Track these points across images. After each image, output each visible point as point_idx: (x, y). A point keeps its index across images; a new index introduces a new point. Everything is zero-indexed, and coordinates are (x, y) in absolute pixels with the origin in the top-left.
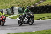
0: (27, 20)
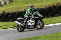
0: (34, 22)
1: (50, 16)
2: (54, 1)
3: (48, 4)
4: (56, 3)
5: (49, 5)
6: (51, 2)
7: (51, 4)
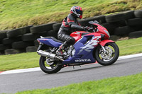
1: (16, 51)
2: (27, 16)
3: (12, 22)
4: (31, 19)
5: (14, 26)
6: (18, 17)
7: (20, 23)
